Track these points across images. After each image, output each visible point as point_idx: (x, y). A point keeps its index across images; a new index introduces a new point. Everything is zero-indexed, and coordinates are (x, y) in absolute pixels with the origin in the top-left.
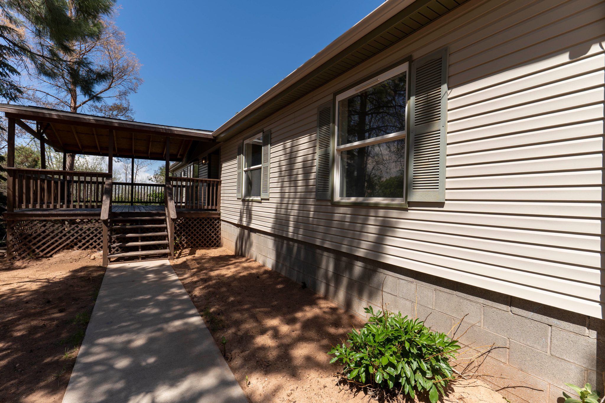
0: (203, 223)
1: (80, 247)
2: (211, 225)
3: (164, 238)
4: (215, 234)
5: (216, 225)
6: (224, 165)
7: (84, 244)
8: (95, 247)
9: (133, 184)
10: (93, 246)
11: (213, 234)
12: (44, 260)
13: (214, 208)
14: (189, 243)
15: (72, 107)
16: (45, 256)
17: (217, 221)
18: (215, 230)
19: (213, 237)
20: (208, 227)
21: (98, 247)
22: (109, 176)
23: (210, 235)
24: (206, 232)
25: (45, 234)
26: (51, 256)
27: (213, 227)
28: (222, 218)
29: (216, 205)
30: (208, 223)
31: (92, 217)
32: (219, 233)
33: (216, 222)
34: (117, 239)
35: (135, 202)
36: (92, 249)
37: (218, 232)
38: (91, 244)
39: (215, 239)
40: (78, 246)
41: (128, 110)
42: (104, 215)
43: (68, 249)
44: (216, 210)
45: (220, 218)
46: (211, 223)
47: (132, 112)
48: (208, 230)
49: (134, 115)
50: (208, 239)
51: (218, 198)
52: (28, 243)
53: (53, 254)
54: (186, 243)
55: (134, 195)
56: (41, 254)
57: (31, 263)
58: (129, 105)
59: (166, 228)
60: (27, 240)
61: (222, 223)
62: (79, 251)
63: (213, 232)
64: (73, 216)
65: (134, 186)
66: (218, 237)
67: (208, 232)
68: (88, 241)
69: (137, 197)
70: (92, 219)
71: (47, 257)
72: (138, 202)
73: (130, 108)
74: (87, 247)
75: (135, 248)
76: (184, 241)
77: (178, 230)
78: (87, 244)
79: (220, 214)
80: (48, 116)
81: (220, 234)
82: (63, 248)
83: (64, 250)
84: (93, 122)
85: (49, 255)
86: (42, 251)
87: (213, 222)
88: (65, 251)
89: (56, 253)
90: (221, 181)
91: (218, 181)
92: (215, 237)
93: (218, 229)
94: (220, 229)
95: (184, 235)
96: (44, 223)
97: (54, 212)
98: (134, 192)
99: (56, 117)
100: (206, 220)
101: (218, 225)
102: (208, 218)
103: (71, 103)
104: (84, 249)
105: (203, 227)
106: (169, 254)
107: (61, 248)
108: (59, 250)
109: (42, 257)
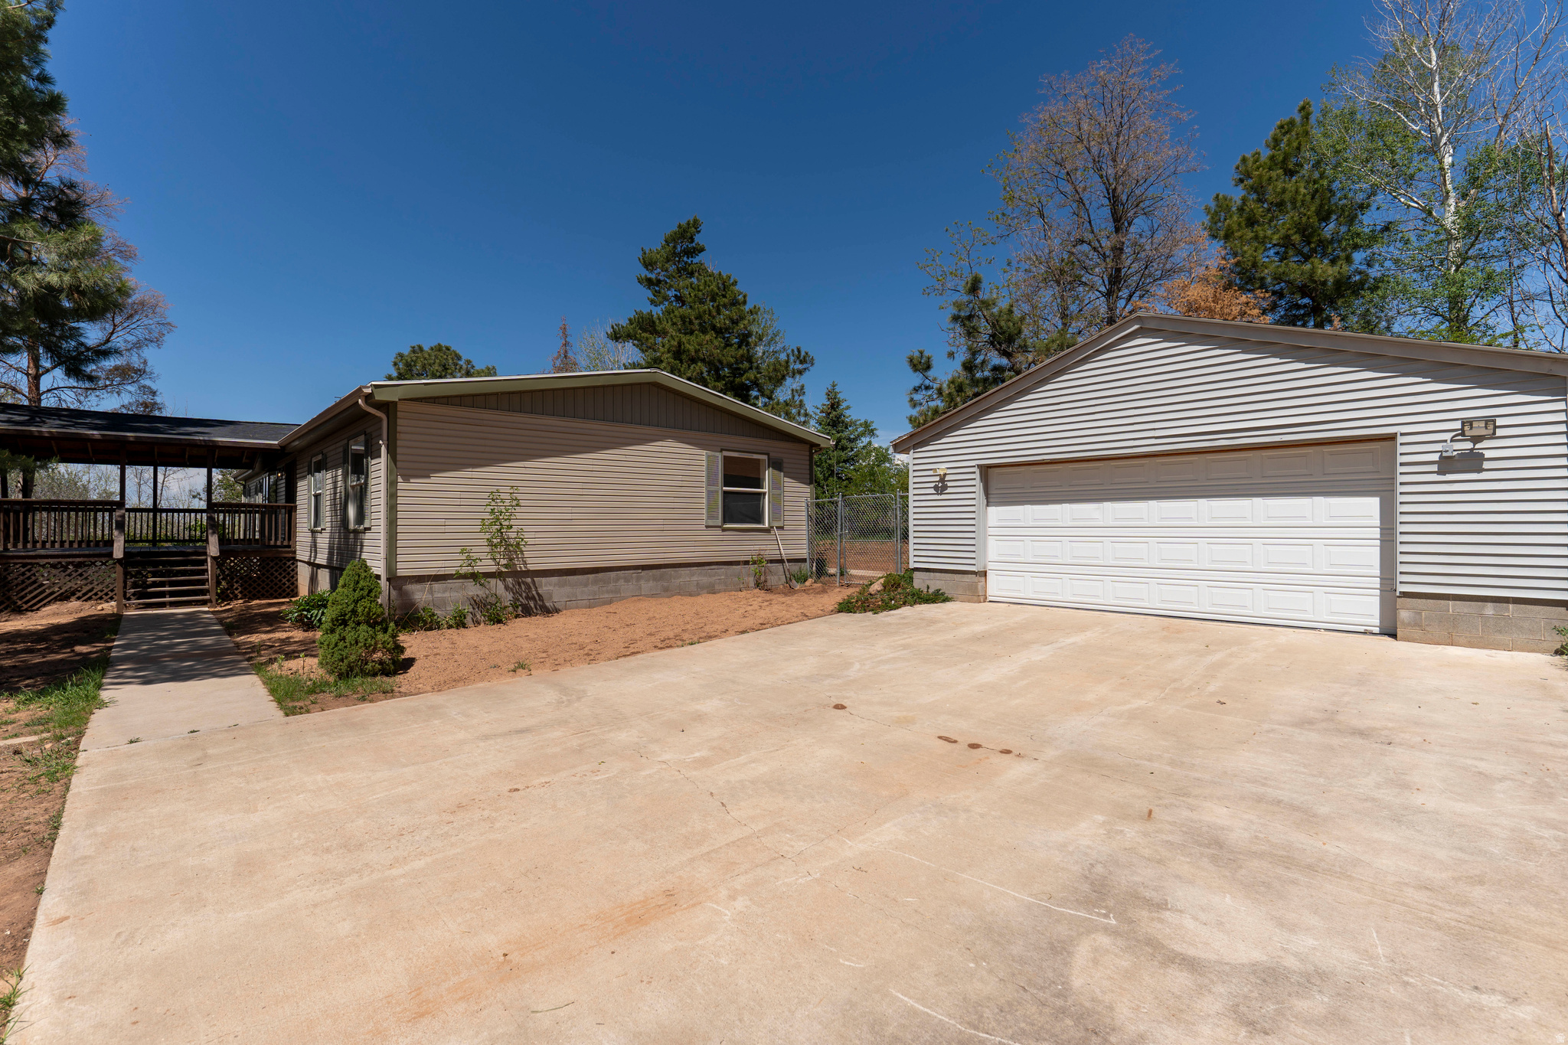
0: (268, 564)
1: (79, 598)
2: (281, 567)
3: (203, 582)
4: (289, 581)
5: (289, 567)
6: (299, 484)
7: (84, 595)
8: (101, 598)
9: (156, 510)
10: (98, 596)
11: (284, 580)
12: (30, 613)
13: (286, 543)
14: (246, 592)
15: (30, 374)
16: (30, 609)
17: (291, 562)
18: (289, 574)
19: (284, 584)
20: (276, 571)
21: (105, 598)
22: (121, 504)
23: (280, 581)
24: (272, 578)
25: (31, 581)
26: (38, 609)
27: (285, 571)
28: (298, 557)
29: (289, 539)
30: (276, 564)
31: (96, 559)
32: (294, 579)
33: (289, 563)
34: (134, 594)
35: (161, 541)
36: (96, 600)
37: (293, 577)
38: (96, 594)
39: (288, 587)
40: (76, 596)
41: (144, 372)
42: (118, 552)
43: (60, 600)
44: (289, 546)
45: (295, 557)
46: (281, 564)
47: (153, 375)
48: (276, 574)
49: (157, 381)
50: (276, 588)
51: (292, 530)
52: (7, 593)
53: (41, 607)
54: (241, 592)
55: (158, 529)
56: (25, 607)
57: (12, 617)
58: (145, 363)
59: (207, 570)
60: (6, 589)
61: (299, 563)
62: (78, 603)
63: (284, 577)
64: (69, 558)
65: (158, 514)
66: (293, 584)
67: (276, 577)
68: (90, 591)
69: (163, 532)
70: (96, 562)
71: (32, 611)
72: (167, 541)
73: (147, 370)
74: (90, 598)
75: (162, 594)
76: (237, 589)
77: (228, 575)
78: (90, 594)
79: (295, 552)
80: (37, 434)
81: (297, 580)
82: (56, 600)
83: (56, 601)
84: (99, 437)
85: (35, 608)
86: (26, 602)
87: (285, 564)
88: (58, 603)
89: (44, 605)
90: (296, 507)
91: (292, 507)
92: (288, 584)
93: (292, 573)
94: (297, 574)
95: (237, 582)
96: (29, 567)
97: (43, 552)
98: (158, 523)
99: (47, 435)
100: (272, 561)
101: (292, 567)
102: (277, 558)
103: (28, 367)
104: (86, 600)
105: (268, 571)
106: (210, 601)
107: (52, 600)
108: (49, 602)
109: (27, 610)
